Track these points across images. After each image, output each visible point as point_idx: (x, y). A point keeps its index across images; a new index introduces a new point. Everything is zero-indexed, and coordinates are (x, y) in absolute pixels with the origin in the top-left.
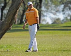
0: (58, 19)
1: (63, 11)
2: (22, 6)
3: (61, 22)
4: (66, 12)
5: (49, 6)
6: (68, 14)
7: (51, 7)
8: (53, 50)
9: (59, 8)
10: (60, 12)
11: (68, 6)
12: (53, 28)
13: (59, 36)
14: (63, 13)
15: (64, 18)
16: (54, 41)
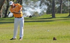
0: (37, 13)
1: (40, 6)
2: (5, 3)
3: (39, 15)
4: (42, 7)
5: (28, 2)
6: (44, 8)
7: (30, 3)
8: (32, 38)
9: (37, 4)
10: (38, 7)
11: (44, 2)
12: (32, 20)
13: (37, 26)
14: (40, 7)
15: (41, 11)
16: (34, 31)
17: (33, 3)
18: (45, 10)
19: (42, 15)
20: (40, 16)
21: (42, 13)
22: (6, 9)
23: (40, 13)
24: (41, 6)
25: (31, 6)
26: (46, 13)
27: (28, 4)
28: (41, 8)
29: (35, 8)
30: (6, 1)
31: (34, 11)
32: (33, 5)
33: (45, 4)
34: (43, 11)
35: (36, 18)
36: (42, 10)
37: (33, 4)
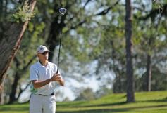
17: (78, 66)
18: (109, 83)
19: (103, 95)
20: (96, 99)
21: (102, 92)
22: (12, 83)
23: (98, 92)
24: (100, 75)
25: (75, 74)
26: (111, 92)
27: (66, 70)
28: (99, 79)
29: (84, 78)
30: (12, 63)
31: (82, 87)
32: (79, 72)
33: (108, 69)
34: (104, 86)
36: (101, 84)
37: (79, 68)
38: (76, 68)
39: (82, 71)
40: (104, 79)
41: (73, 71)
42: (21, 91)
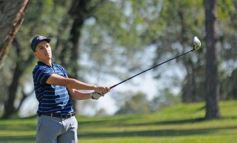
17: (123, 54)
18: (175, 85)
19: (163, 106)
20: (152, 112)
21: (163, 100)
22: (9, 83)
23: (156, 100)
24: (160, 69)
25: (117, 69)
26: (179, 99)
28: (158, 77)
30: (10, 49)
31: (130, 92)
32: (123, 65)
34: (167, 90)
35: (137, 122)
36: (162, 87)
37: (124, 59)
38: (119, 58)
39: (130, 64)
40: (167, 77)
41: (114, 63)
42: (25, 97)
